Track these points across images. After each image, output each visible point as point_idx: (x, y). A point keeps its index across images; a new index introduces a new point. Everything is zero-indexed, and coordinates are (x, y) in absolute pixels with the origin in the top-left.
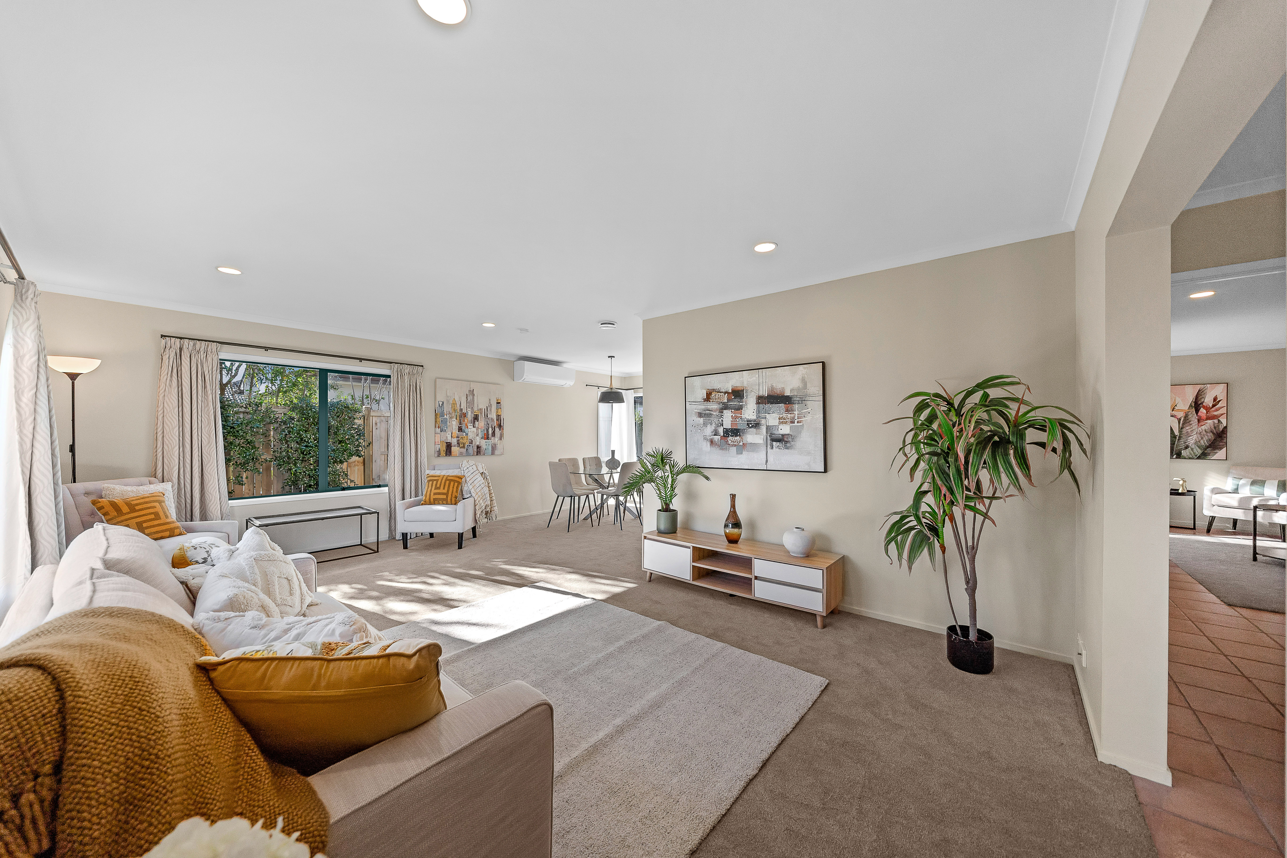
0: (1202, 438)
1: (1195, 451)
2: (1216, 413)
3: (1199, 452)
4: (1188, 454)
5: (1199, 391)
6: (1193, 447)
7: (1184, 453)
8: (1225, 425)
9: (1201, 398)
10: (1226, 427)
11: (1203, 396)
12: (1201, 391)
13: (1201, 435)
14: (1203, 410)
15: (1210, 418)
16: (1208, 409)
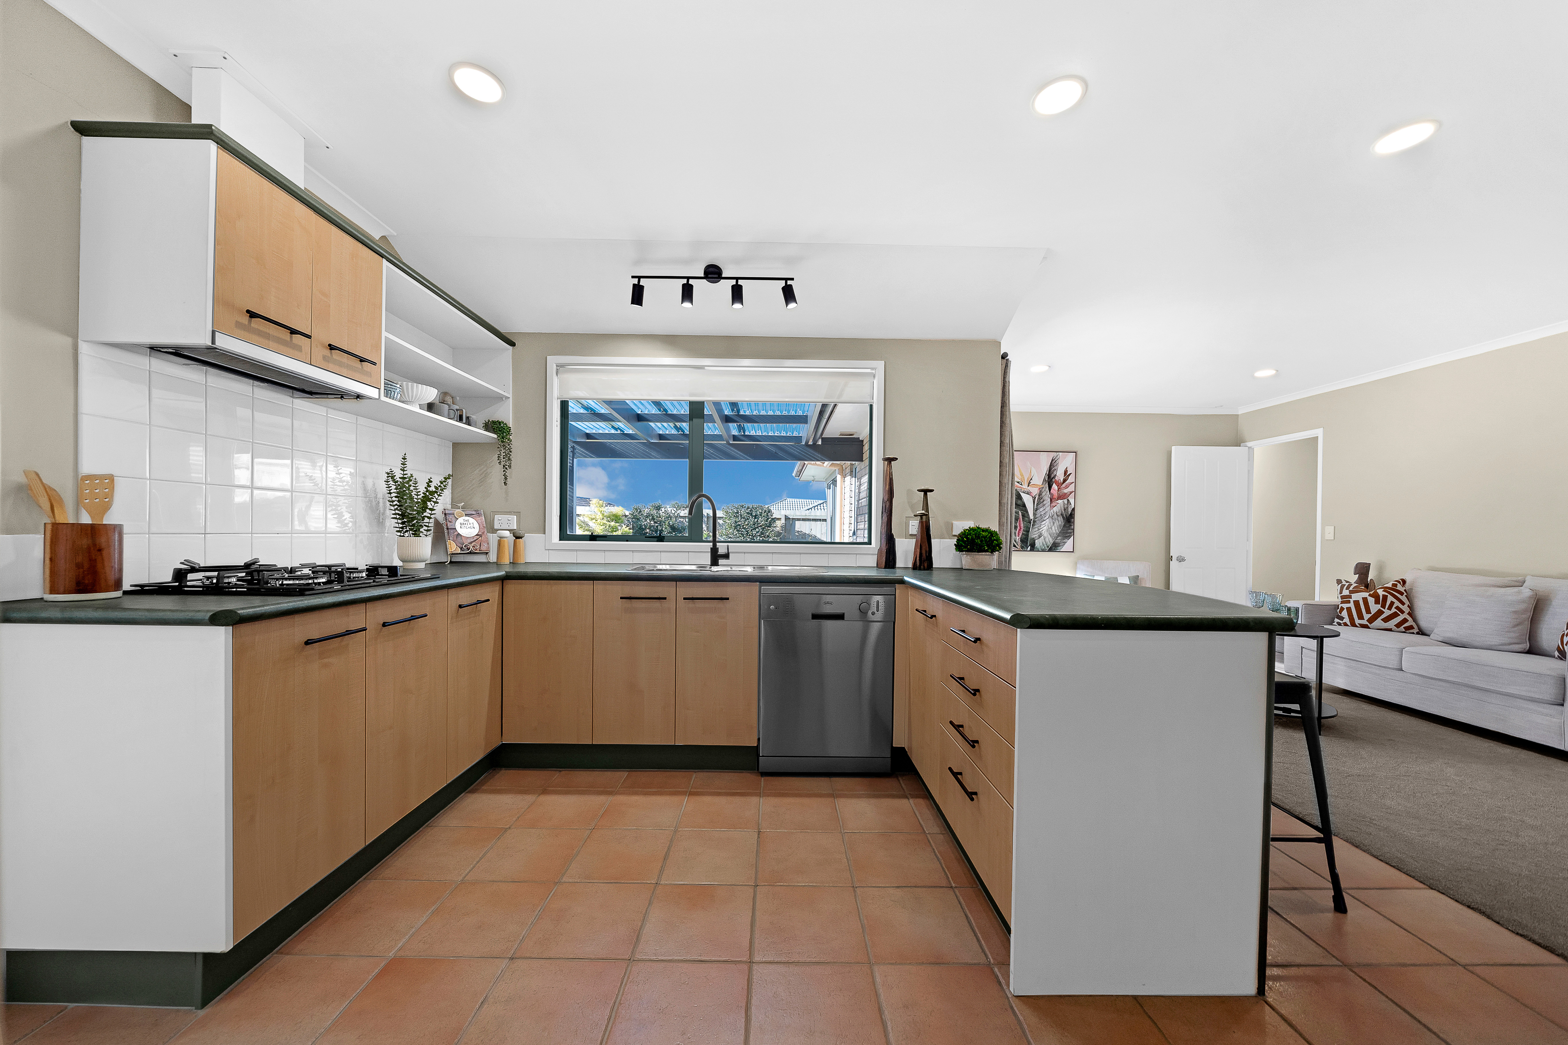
0: (1054, 523)
1: (1047, 539)
2: (1066, 491)
3: (1050, 541)
4: (1041, 544)
5: (1052, 460)
6: (1045, 535)
7: (1038, 543)
8: (1073, 507)
9: (1054, 471)
10: (1073, 509)
11: (1055, 468)
12: (1054, 461)
13: (1053, 519)
14: (1055, 486)
15: (1060, 496)
16: (1059, 485)
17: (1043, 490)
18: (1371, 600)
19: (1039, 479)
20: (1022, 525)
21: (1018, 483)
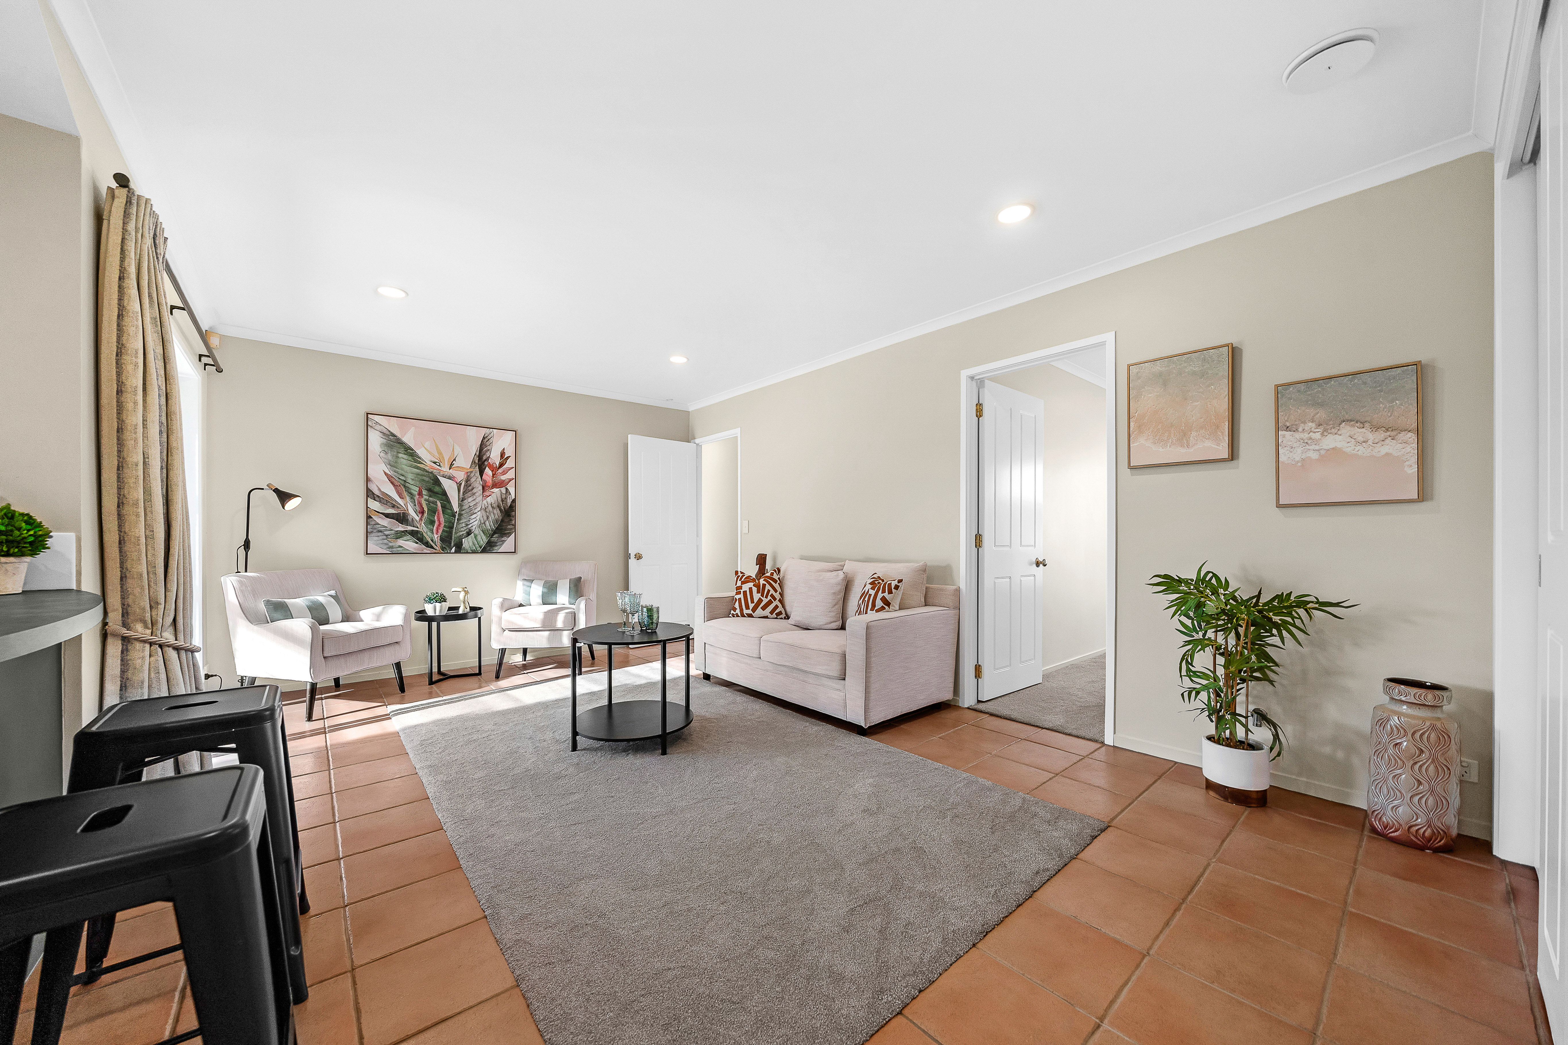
0: (488, 518)
1: (479, 538)
2: (503, 478)
3: (483, 540)
4: (471, 544)
5: (484, 438)
6: (477, 532)
7: (467, 543)
8: (513, 497)
9: (486, 451)
10: (514, 501)
11: (488, 448)
12: (486, 439)
13: (487, 512)
14: (488, 472)
15: (496, 484)
16: (494, 470)
17: (472, 475)
18: (755, 589)
19: (465, 460)
20: (442, 519)
21: (435, 463)
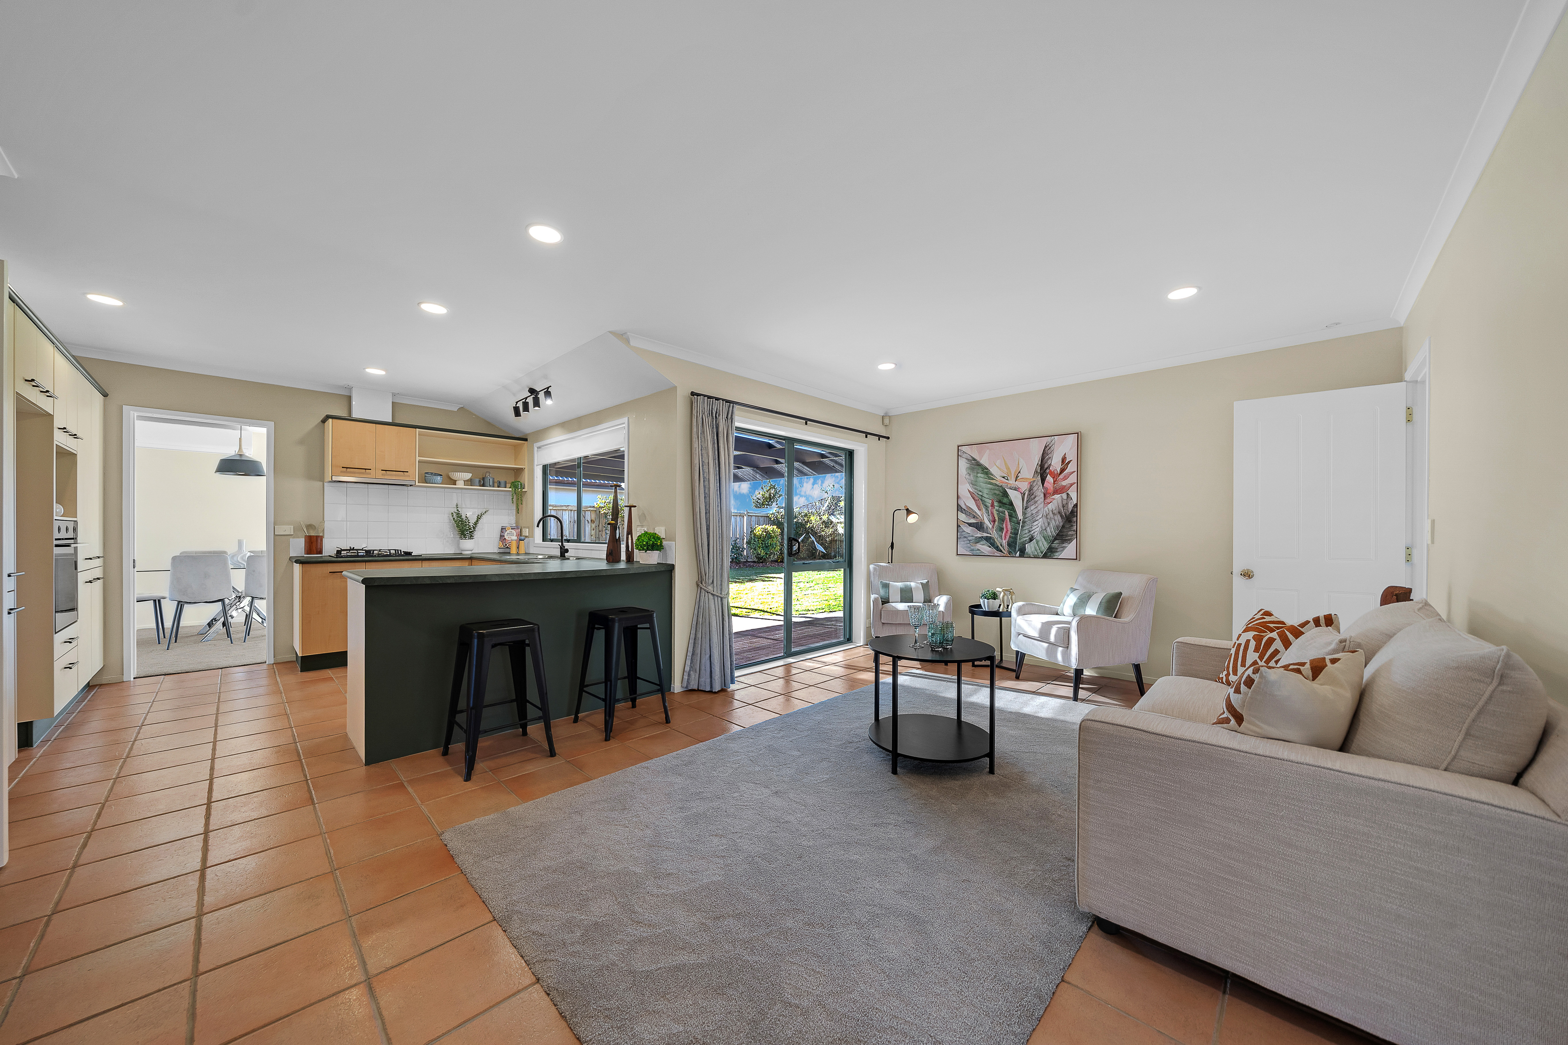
0: (1049, 524)
1: (1040, 544)
2: (1064, 483)
3: (1044, 546)
4: (1033, 549)
5: (1046, 447)
6: (1038, 538)
7: (1030, 548)
8: (1075, 502)
9: (1048, 459)
10: (1076, 506)
11: (1050, 456)
12: (1048, 448)
13: (1047, 518)
14: (1049, 479)
15: (1057, 490)
16: (1055, 476)
17: (1035, 484)
19: (1029, 470)
20: (1009, 527)
21: (1004, 477)
